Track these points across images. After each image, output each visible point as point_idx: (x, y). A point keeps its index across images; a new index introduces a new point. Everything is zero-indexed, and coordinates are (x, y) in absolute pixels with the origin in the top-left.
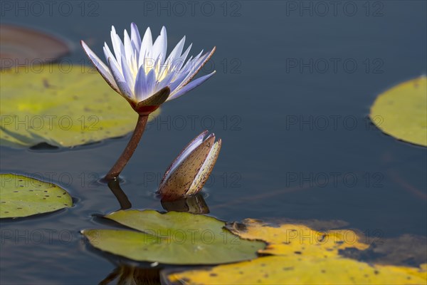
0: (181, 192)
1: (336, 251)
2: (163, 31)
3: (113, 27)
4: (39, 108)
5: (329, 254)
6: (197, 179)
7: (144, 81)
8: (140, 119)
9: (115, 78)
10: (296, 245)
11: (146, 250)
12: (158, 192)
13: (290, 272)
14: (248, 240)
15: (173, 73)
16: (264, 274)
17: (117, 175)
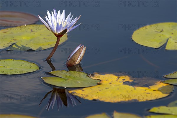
0: (73, 64)
1: (122, 83)
2: (64, 11)
3: (48, 10)
4: (29, 38)
5: (120, 83)
6: (79, 60)
7: (59, 27)
8: (58, 39)
9: (49, 26)
10: (110, 81)
11: (62, 83)
12: (66, 64)
13: (107, 89)
14: (95, 79)
15: (68, 24)
16: (99, 90)
17: (50, 59)
